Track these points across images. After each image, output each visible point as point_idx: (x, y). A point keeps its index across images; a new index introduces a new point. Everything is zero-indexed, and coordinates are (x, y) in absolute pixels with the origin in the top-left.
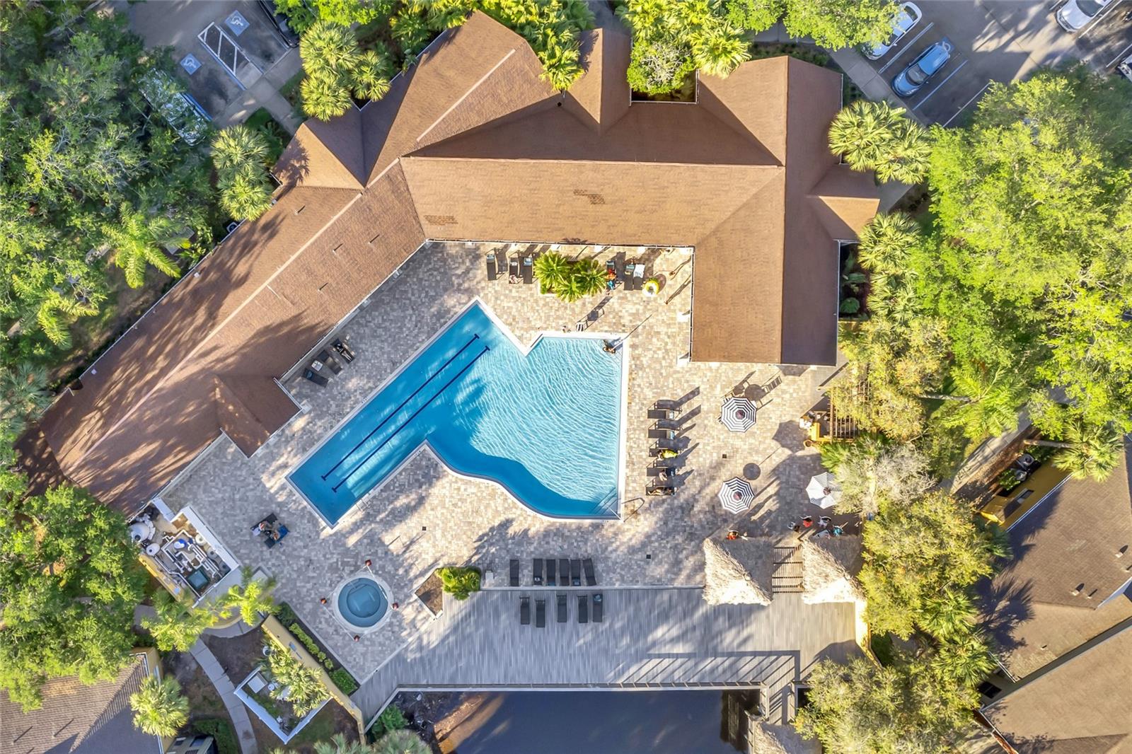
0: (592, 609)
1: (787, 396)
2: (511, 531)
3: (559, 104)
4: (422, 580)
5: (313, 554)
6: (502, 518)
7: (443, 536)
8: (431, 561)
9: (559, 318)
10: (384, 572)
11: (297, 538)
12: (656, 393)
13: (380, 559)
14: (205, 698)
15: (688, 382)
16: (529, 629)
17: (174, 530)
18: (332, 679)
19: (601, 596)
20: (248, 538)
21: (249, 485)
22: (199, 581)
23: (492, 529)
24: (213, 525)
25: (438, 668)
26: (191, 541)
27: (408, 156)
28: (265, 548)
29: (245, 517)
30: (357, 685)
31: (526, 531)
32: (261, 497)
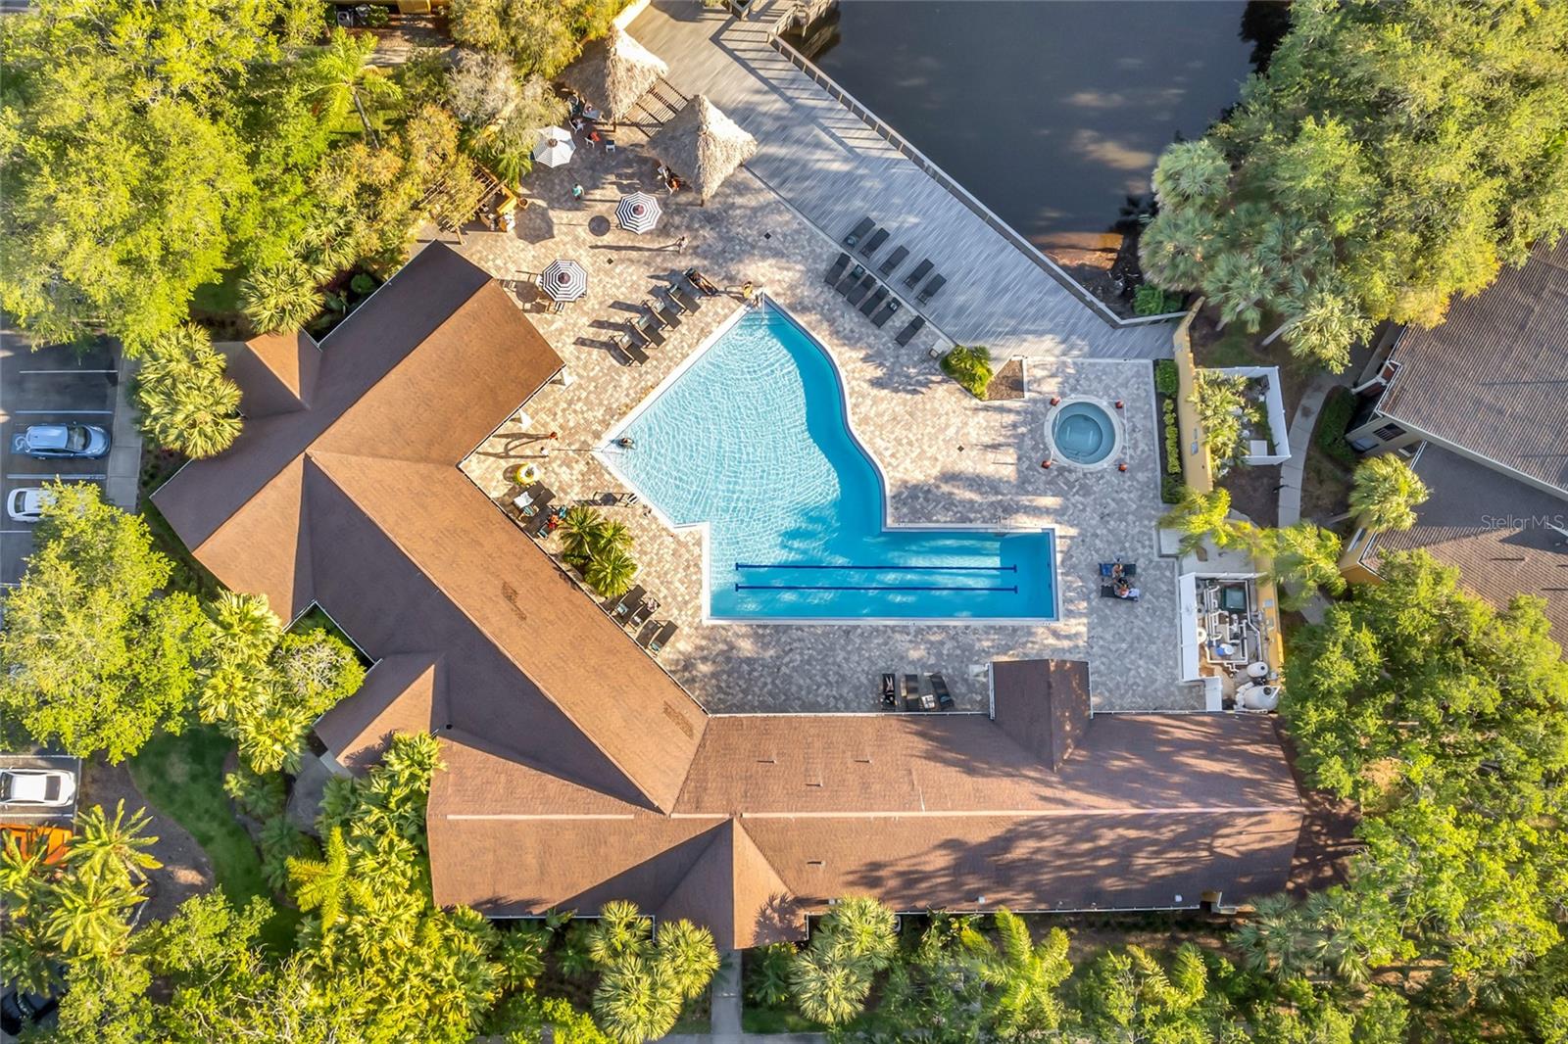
0: (865, 236)
1: (499, 262)
2: (879, 373)
3: (449, 727)
4: (1007, 403)
5: (1094, 522)
6: (875, 392)
7: (947, 426)
8: (982, 414)
9: (643, 529)
10: (1037, 444)
11: (1097, 551)
12: (618, 374)
13: (1030, 459)
14: (1321, 482)
15: (578, 358)
16: (942, 269)
17: (1218, 670)
18: (1178, 388)
19: (846, 240)
20: (1148, 596)
21: (1101, 647)
22: (1235, 597)
23: (896, 390)
24: (1173, 640)
25: (1062, 311)
26: (1210, 644)
27: (658, 810)
28: (1139, 570)
29: (1132, 619)
30: (1156, 363)
31: (865, 360)
32: (1100, 624)
